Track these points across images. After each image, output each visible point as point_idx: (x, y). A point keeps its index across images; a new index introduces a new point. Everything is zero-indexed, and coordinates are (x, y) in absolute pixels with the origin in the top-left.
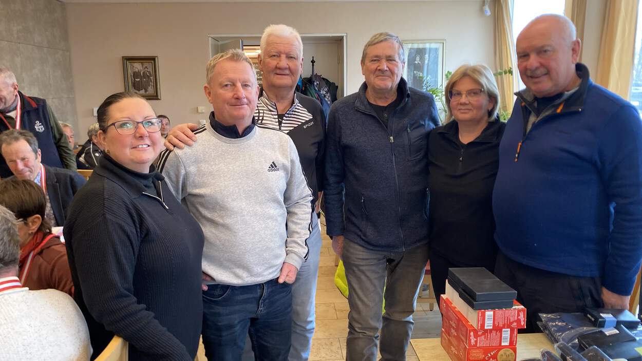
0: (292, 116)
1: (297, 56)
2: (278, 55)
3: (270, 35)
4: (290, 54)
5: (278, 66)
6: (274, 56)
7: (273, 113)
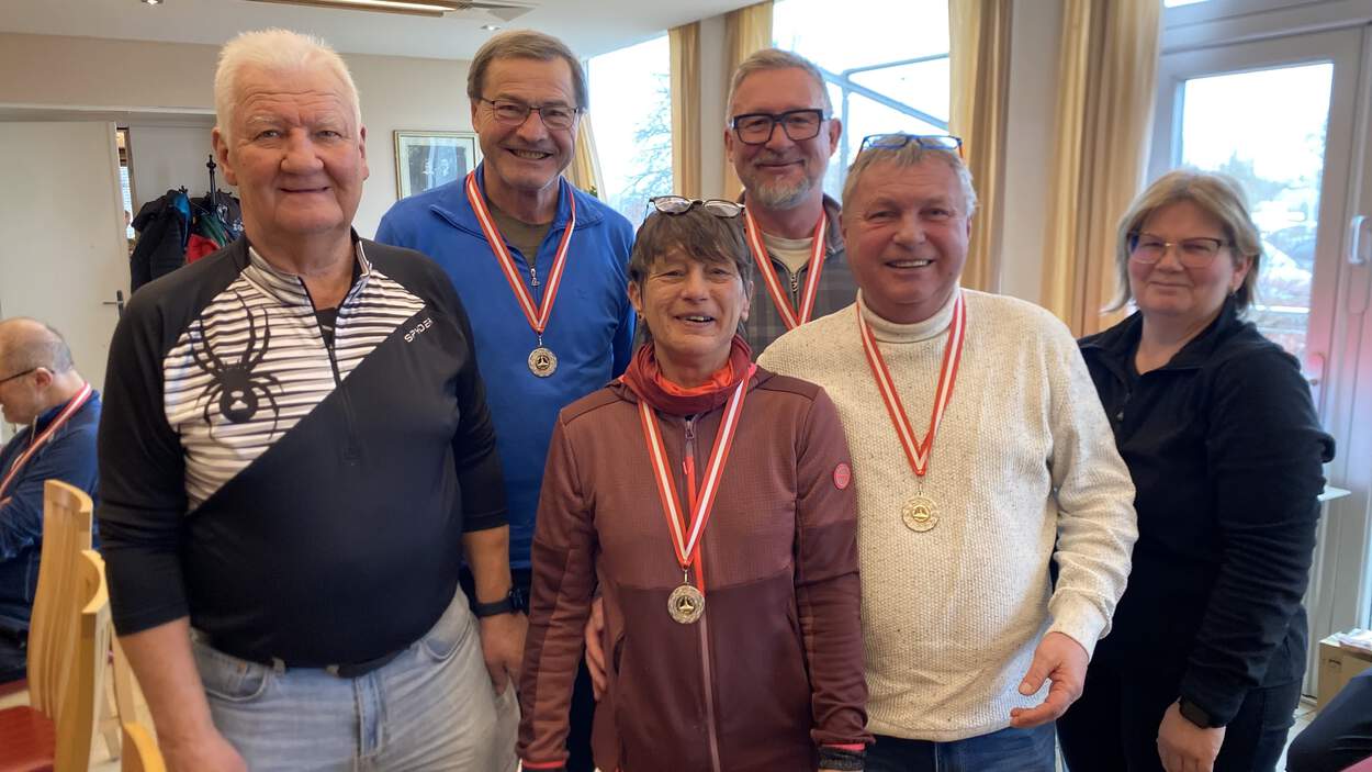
0: (362, 310)
1: (346, 129)
2: (281, 131)
3: (242, 69)
4: (323, 125)
5: (285, 164)
6: (268, 133)
7: (296, 310)
